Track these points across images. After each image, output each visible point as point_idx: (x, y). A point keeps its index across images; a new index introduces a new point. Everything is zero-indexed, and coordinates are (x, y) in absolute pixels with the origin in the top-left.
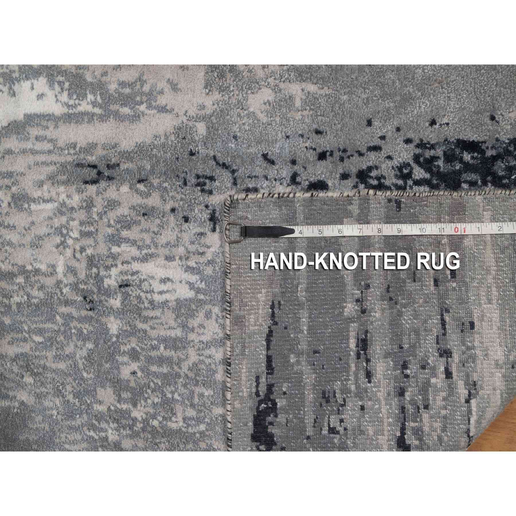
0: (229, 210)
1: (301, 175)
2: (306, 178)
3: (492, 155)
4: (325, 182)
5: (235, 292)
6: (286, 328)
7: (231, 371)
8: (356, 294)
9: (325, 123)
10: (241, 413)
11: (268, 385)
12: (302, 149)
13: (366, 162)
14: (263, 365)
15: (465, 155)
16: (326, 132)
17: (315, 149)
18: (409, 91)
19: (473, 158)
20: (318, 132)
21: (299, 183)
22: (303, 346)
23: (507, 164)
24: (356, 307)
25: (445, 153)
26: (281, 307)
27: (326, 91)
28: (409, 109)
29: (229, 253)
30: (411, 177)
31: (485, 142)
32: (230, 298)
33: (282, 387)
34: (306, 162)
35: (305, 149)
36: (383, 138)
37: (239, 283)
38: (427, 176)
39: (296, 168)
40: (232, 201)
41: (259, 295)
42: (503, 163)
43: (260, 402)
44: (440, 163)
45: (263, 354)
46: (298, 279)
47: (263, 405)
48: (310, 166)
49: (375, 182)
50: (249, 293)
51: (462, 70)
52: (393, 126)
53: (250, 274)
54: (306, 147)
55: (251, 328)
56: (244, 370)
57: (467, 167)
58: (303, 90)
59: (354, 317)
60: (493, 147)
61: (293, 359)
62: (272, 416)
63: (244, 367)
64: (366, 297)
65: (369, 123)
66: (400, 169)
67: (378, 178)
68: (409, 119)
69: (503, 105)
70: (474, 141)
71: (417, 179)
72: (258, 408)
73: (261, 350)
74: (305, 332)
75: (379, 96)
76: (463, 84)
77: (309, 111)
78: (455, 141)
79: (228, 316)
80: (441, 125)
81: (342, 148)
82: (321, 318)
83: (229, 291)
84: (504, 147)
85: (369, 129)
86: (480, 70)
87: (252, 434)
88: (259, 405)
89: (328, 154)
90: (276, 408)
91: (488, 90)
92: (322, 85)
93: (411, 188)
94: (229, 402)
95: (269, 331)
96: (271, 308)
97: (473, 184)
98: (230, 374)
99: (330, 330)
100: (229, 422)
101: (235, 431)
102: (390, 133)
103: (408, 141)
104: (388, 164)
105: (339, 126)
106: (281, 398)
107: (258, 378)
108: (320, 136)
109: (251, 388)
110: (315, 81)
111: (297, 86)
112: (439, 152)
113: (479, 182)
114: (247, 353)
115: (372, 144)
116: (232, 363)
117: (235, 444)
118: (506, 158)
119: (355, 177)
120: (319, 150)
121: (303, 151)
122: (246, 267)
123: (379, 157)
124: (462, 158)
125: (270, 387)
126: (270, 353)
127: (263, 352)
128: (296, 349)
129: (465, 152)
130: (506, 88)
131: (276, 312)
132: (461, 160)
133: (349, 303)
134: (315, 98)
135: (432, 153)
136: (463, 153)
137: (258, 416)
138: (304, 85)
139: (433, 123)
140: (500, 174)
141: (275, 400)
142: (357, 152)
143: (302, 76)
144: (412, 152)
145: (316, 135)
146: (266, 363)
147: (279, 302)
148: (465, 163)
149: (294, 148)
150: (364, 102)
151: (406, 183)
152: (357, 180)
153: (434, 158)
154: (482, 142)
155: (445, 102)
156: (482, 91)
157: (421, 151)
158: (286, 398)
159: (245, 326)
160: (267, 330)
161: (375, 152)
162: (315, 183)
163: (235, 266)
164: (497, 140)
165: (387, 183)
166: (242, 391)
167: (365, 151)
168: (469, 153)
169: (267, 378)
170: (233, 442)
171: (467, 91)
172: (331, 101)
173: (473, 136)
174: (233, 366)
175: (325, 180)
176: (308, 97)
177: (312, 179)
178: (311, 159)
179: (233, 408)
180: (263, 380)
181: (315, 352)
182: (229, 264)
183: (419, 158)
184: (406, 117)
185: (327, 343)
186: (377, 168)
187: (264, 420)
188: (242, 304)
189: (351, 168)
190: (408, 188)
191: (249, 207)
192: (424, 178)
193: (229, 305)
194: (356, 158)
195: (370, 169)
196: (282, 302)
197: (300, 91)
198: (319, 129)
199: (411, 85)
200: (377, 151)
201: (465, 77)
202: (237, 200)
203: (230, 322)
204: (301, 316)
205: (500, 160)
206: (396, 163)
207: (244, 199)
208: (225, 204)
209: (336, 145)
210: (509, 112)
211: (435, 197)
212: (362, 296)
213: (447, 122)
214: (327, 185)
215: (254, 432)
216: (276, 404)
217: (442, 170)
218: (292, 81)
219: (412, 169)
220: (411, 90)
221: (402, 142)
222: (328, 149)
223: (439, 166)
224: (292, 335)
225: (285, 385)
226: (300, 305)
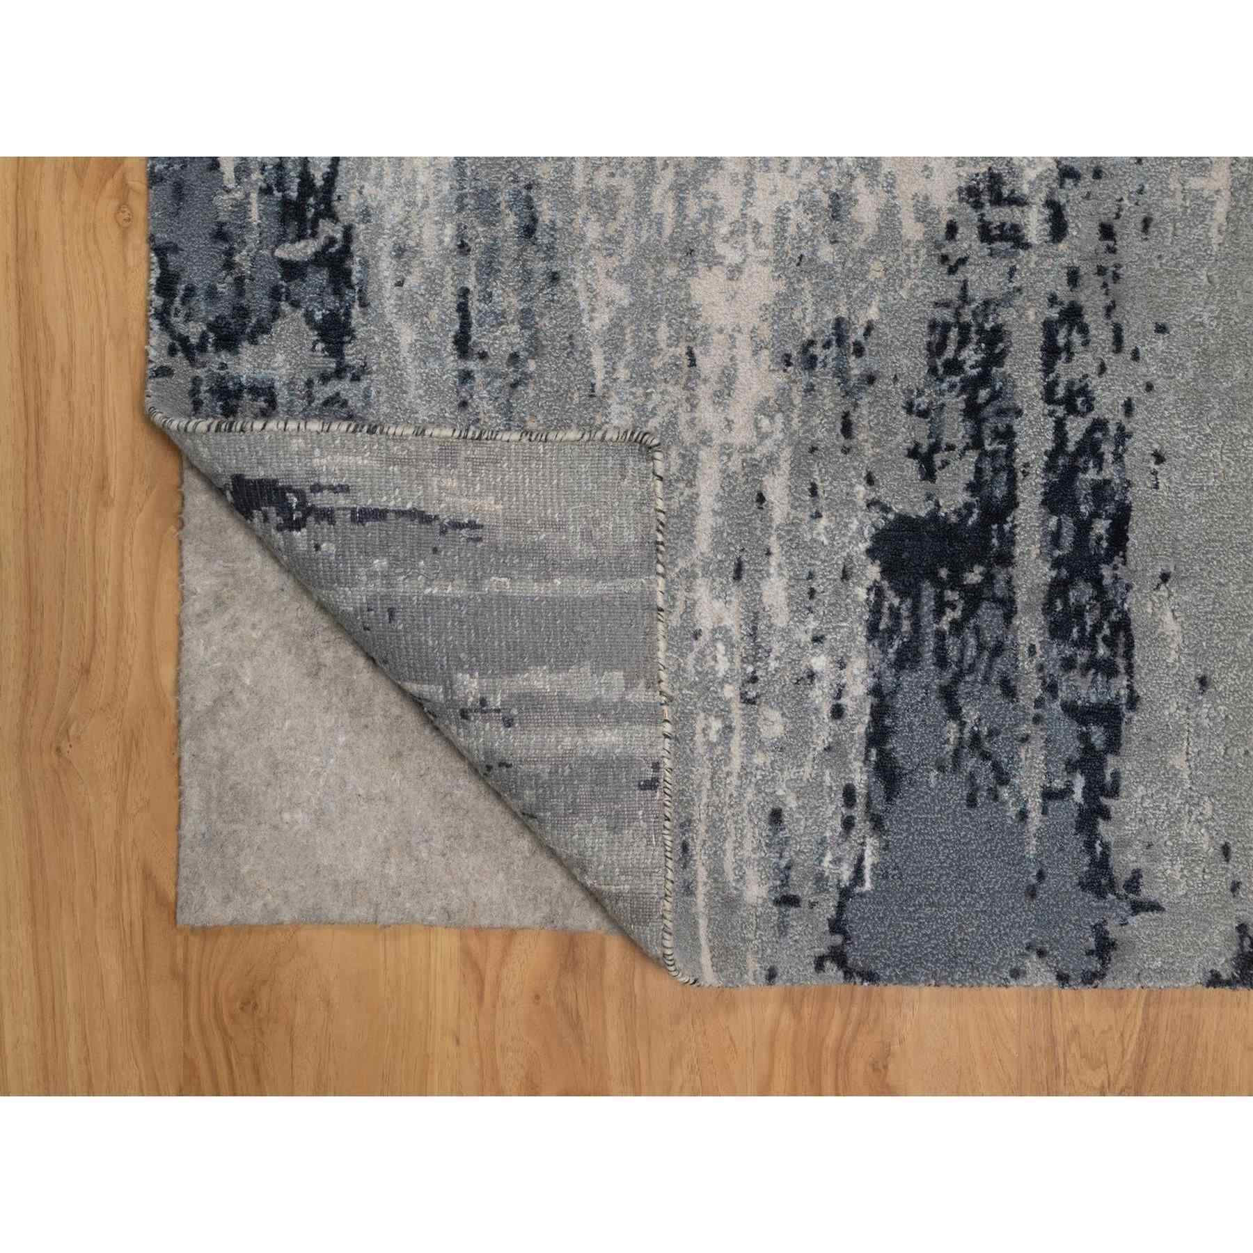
0: (636, 441)
1: (1075, 189)
2: (1070, 198)
3: (1102, 576)
4: (1065, 235)
5: (497, 449)
6: (435, 550)
7: (359, 434)
8: (495, 698)
9: (1163, 238)
10: (281, 453)
11: (332, 511)
12: (1119, 192)
13: (1095, 321)
14: (370, 501)
15: (1103, 522)
16: (1146, 239)
17: (1118, 216)
18: (1214, 407)
19: (1100, 538)
20: (1146, 223)
21: (1062, 185)
22: (403, 587)
23: (1088, 607)
24: (471, 699)
25: (1107, 482)
26: (471, 543)
27: (1216, 238)
28: (1183, 408)
29: (565, 439)
30: (1069, 413)
31: (1124, 563)
32: (487, 439)
33: (329, 541)
34: (1097, 199)
35: (1118, 197)
36: (1136, 355)
37: (513, 459)
38: (1071, 447)
39: (1088, 177)
40: (650, 448)
41: (491, 499)
42: (1090, 599)
43: (300, 494)
44: (1091, 475)
45: (390, 501)
46: (521, 579)
47: (295, 500)
48: (1090, 207)
49: (1061, 341)
50: (495, 479)
51: (1245, 517)
52: (1156, 377)
53: (527, 481)
54: (1121, 200)
55: (436, 480)
56: (360, 462)
57: (1083, 527)
58: (1218, 192)
59: (454, 693)
60: (1116, 578)
61: (379, 564)
62: (279, 518)
63: (366, 462)
64: (490, 719)
65: (1161, 329)
66: (1084, 391)
67: (1068, 347)
68: (1166, 409)
69: (1186, 598)
70: (1127, 539)
71: (1065, 424)
72: (290, 489)
73: (395, 498)
74: (428, 591)
75: (1206, 347)
76: (1223, 518)
77: (1182, 206)
78: (1127, 502)
79: (457, 434)
80: (1155, 473)
81: (1120, 271)
82: (453, 625)
83: (499, 437)
84: (1116, 602)
85: (1151, 327)
86: (1244, 552)
87: (243, 475)
88: (296, 492)
89: (1111, 243)
90: (291, 529)
91: (1211, 567)
92: (1226, 231)
93: (1051, 414)
94: (302, 426)
95: (429, 517)
96: (470, 522)
97: (1056, 538)
98: (354, 431)
99: (430, 643)
100: (265, 425)
101: (247, 438)
102: (1144, 370)
103: (1128, 408)
104: (1092, 365)
105: (1157, 265)
106: (309, 540)
107: (344, 489)
108: (1140, 226)
109: (328, 473)
110: (1232, 216)
111: (1224, 181)
112: (1109, 472)
113: (1057, 553)
114: (391, 468)
115: (1125, 334)
116: (373, 436)
117: (224, 441)
118: (1098, 605)
119: (1072, 299)
120: (1117, 225)
121: (1115, 193)
122: (540, 474)
123: (1103, 348)
124: (1099, 516)
125: (327, 515)
126: (391, 516)
127: (392, 503)
128: (397, 571)
129: (1110, 521)
130: (1214, 603)
131: (463, 531)
132: (1095, 515)
133: (479, 683)
134: (1203, 216)
135: (1109, 457)
136: (1107, 518)
137: (276, 490)
138: (1226, 194)
139: (1159, 458)
140: (1071, 594)
141: (304, 526)
142: (1113, 302)
143: (1241, 189)
144: (1111, 416)
145: (1141, 219)
146: (373, 508)
147: (479, 539)
148: (1091, 523)
149: (1120, 173)
150: (1196, 316)
151: (1059, 403)
152: (1066, 302)
153: (1099, 462)
154: (1124, 557)
155: (1194, 480)
156: (1209, 556)
157: (1112, 434)
158: (309, 551)
159: (439, 468)
160: (431, 512)
161: (1112, 340)
162: (1062, 216)
163: (542, 451)
164: (1128, 587)
165: (1060, 365)
166: (322, 456)
167: (1115, 320)
168: (1107, 530)
169: (345, 509)
170: (226, 434)
171: (1211, 526)
172: (1200, 250)
173: (1136, 538)
174: (368, 438)
175: (1068, 237)
176: (1206, 201)
177: (1068, 209)
178: (1101, 210)
179: (290, 436)
180: (342, 501)
181: (391, 612)
182: (546, 440)
183: (1101, 430)
184: (1170, 404)
185: (409, 638)
186: (1086, 343)
187: (270, 503)
188: (477, 464)
189: (1086, 291)
190: (1051, 407)
191: (642, 482)
192: (1067, 440)
193: (477, 436)
194: (1101, 301)
195: (1084, 330)
196: (479, 545)
197: (1216, 185)
198: (1152, 224)
199: (1223, 413)
200: (1113, 344)
201: (1232, 522)
202: (653, 459)
203: (446, 438)
204: (456, 582)
205: (1095, 593)
206: (1094, 382)
207: (654, 473)
208: (645, 434)
209: (1126, 260)
210: (1173, 611)
211: (663, 862)
212: (491, 711)
213: (1161, 485)
214: (1059, 241)
215: (249, 481)
216: (299, 529)
217: (1081, 476)
218: (1233, 169)
219: (1083, 415)
220: (1214, 413)
221: (1127, 394)
222: (1119, 243)
223: (1085, 470)
224: (422, 563)
225: (333, 549)
226: (476, 582)
